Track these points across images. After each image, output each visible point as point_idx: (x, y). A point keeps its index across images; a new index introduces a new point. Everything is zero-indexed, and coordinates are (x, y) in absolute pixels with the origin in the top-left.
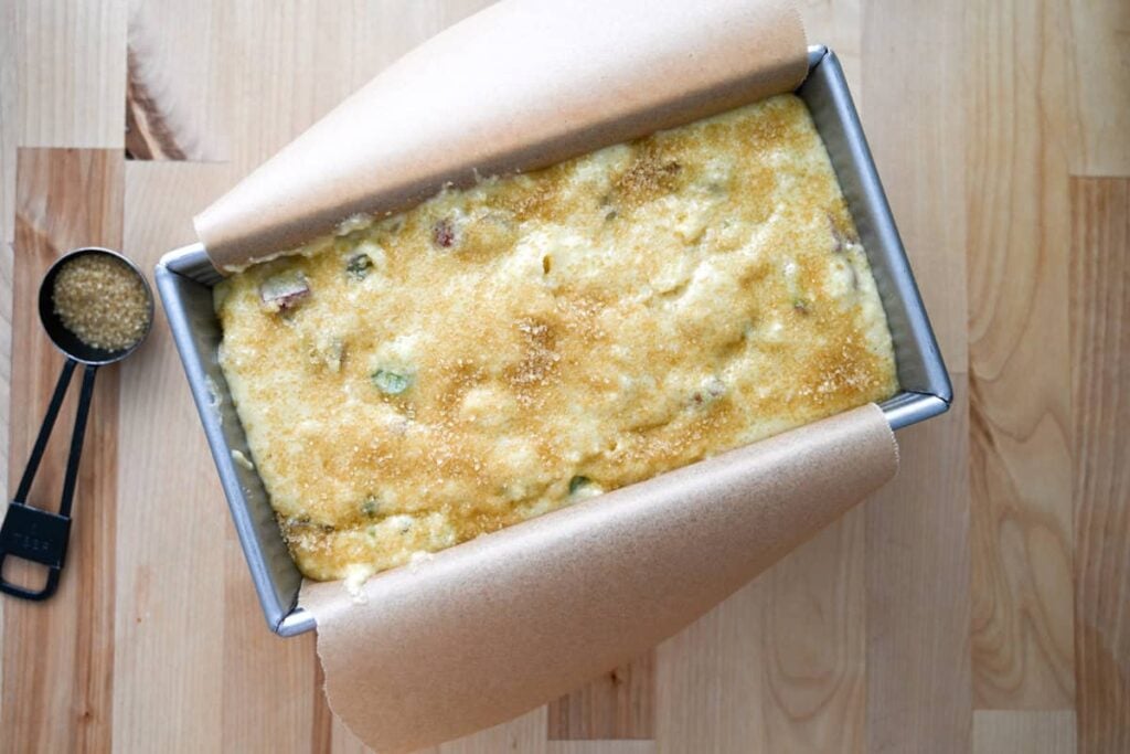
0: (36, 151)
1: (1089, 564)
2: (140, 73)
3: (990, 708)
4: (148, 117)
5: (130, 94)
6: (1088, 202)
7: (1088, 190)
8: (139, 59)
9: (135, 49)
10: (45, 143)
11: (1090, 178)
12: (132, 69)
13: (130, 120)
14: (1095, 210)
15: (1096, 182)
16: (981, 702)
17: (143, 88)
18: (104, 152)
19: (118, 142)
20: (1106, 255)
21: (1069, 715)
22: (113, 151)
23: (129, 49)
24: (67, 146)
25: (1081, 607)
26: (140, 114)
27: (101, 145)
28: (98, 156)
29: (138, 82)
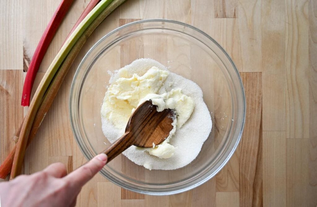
0: (3, 70)
1: (243, 160)
2: (26, 52)
3: (220, 192)
4: (28, 62)
5: (24, 57)
6: (243, 78)
7: (243, 75)
8: (26, 49)
9: (25, 47)
10: (5, 69)
11: (244, 72)
12: (24, 51)
13: (24, 63)
14: (245, 80)
15: (245, 73)
16: (218, 190)
17: (27, 56)
18: (19, 70)
19: (22, 68)
20: (247, 90)
21: (238, 193)
22: (21, 70)
23: (23, 47)
24: (10, 69)
25: (241, 170)
26: (26, 61)
27: (18, 69)
28: (17, 71)
29: (25, 54)
